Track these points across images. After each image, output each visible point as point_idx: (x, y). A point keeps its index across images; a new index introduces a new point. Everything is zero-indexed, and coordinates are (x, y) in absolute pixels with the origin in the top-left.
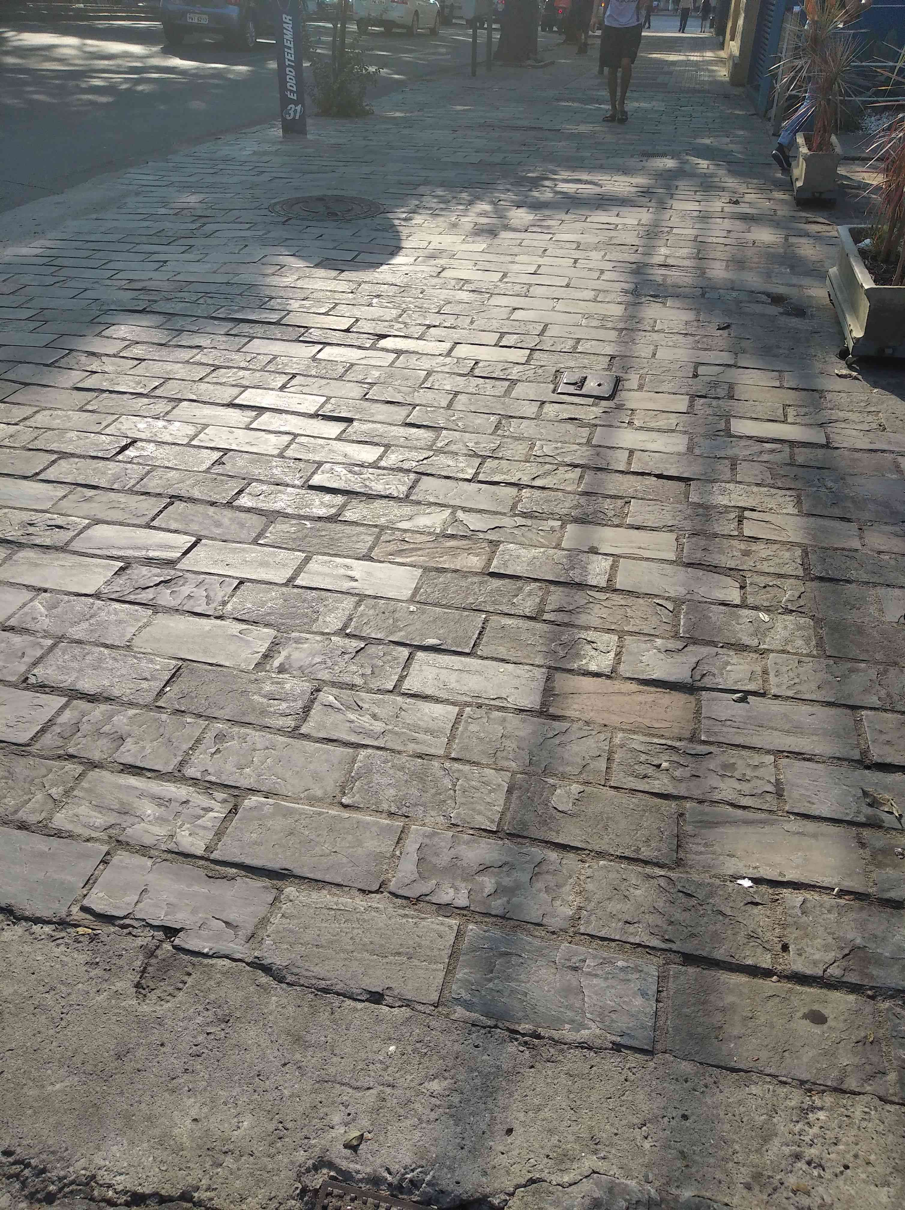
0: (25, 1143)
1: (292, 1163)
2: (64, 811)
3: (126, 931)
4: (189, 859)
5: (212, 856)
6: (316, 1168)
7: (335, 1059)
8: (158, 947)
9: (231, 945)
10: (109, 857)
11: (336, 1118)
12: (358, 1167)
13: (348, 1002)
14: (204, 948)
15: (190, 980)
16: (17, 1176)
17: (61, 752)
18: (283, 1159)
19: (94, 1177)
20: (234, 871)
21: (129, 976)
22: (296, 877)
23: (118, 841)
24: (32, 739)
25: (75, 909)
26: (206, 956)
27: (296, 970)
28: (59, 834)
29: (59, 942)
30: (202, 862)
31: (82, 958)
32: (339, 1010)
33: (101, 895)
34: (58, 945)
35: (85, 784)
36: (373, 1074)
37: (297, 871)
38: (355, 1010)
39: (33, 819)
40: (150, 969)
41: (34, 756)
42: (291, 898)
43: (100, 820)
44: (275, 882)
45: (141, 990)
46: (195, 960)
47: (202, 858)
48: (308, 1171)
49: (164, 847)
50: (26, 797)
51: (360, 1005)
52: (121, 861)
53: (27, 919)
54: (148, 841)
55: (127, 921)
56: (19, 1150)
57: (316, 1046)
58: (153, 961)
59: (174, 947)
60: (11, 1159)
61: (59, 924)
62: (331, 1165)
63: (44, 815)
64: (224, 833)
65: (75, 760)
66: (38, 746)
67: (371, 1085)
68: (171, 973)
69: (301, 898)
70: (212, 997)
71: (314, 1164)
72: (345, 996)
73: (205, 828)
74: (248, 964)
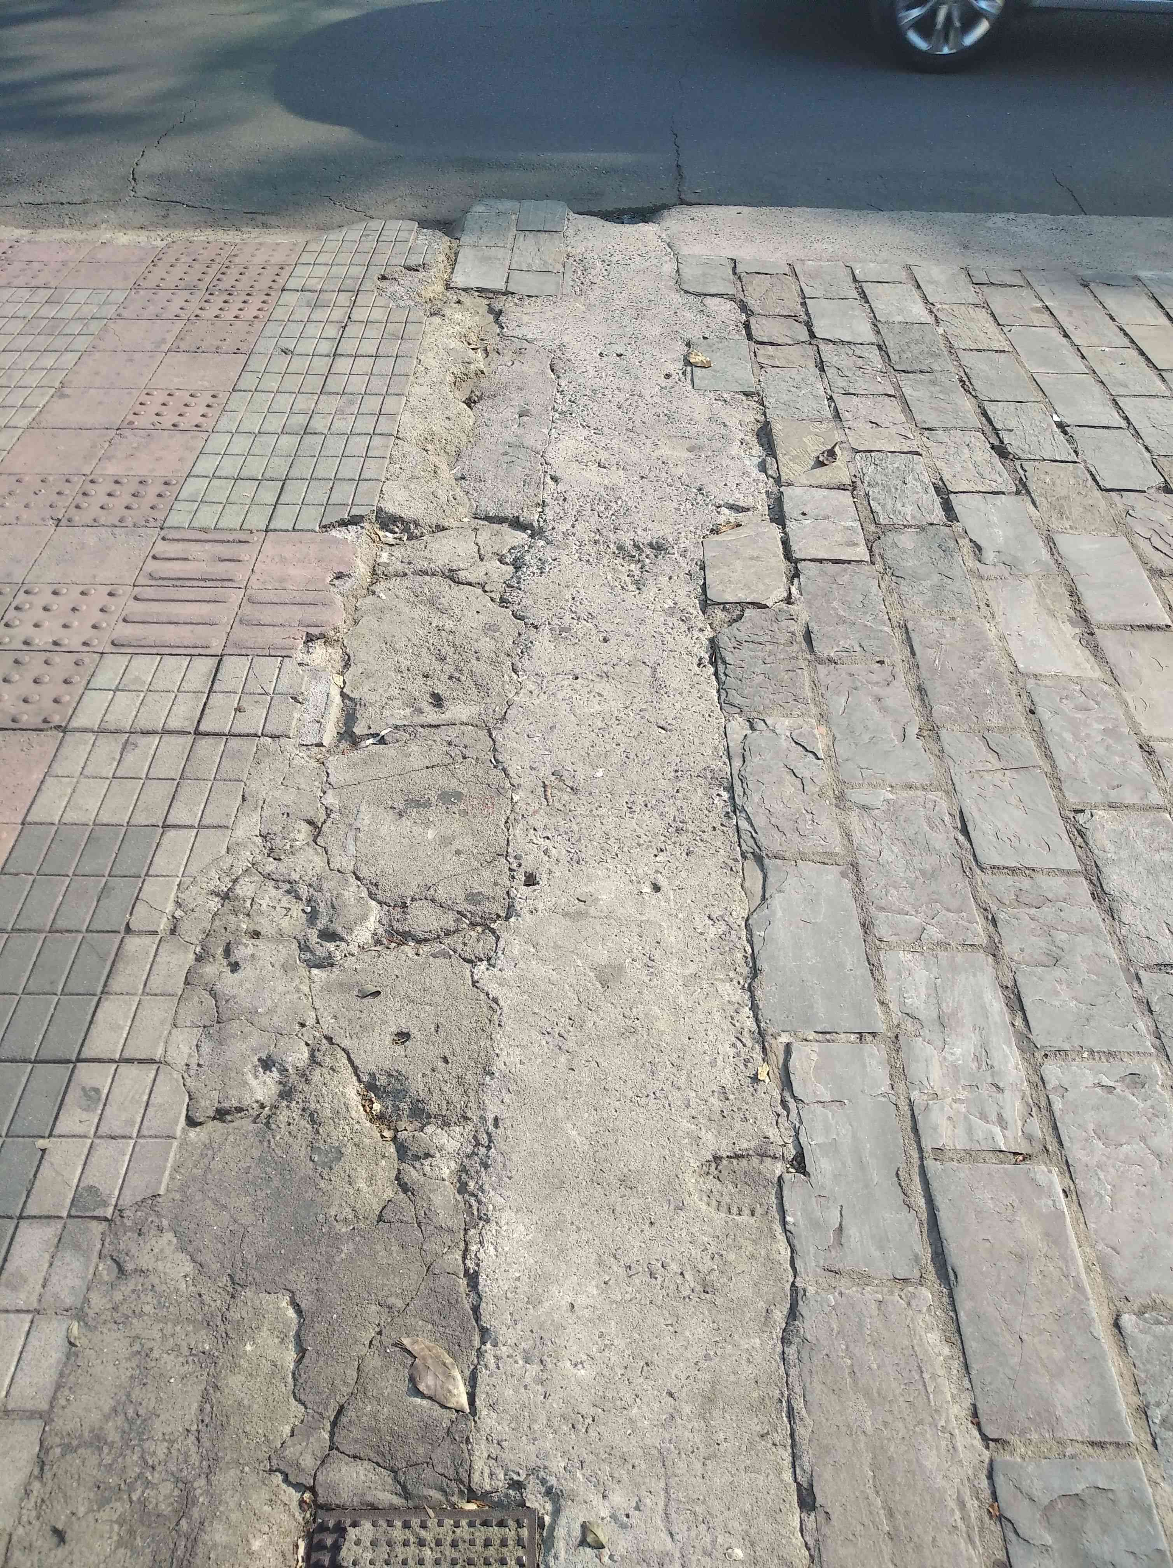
0: (508, 1132)
1: (547, 1455)
2: (909, 956)
3: (779, 1109)
4: (912, 1136)
5: (929, 1163)
6: (549, 1492)
7: (698, 1466)
8: (775, 1157)
9: (812, 1250)
10: (869, 1038)
11: (619, 1499)
12: (562, 1555)
13: (787, 1455)
14: (794, 1215)
15: (745, 1218)
16: (478, 1144)
17: (994, 908)
18: (549, 1442)
19: (488, 1221)
20: (922, 1202)
21: (724, 1142)
22: (951, 1296)
23: (897, 1037)
24: (993, 867)
25: (784, 1039)
26: (784, 1223)
27: (805, 1355)
28: (874, 967)
29: (739, 1044)
30: (915, 1155)
31: (727, 1078)
32: (770, 1445)
33: (814, 1057)
34: (734, 1045)
35: (960, 958)
36: (693, 1534)
37: (961, 1295)
38: (779, 1471)
39: (882, 930)
40: (744, 1162)
41: (970, 883)
42: (913, 1303)
43: (917, 1001)
44: (931, 1268)
45: (714, 1165)
46: (775, 1213)
47: (921, 1150)
48: (543, 1482)
49: (915, 1095)
50: (908, 908)
51: (788, 1476)
52: (872, 1055)
53: (752, 997)
54: (916, 1071)
55: (792, 1104)
56: (500, 1131)
57: (709, 1431)
58: (755, 1161)
59: (780, 1178)
60: (491, 1128)
61: (759, 1033)
62: (557, 1512)
63: (893, 939)
64: (976, 1161)
65: (991, 928)
66: (988, 878)
67: (677, 1537)
68: (747, 1190)
69: (919, 1319)
70: (731, 1256)
71: (551, 1488)
72: (793, 1446)
73: (970, 1131)
74: (793, 1284)
